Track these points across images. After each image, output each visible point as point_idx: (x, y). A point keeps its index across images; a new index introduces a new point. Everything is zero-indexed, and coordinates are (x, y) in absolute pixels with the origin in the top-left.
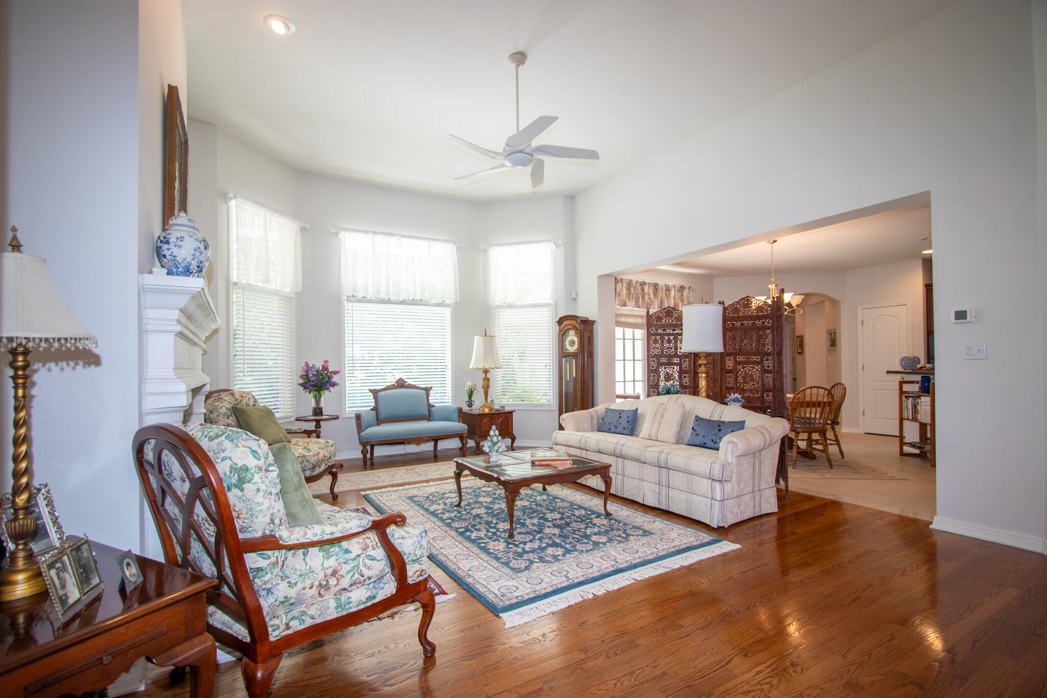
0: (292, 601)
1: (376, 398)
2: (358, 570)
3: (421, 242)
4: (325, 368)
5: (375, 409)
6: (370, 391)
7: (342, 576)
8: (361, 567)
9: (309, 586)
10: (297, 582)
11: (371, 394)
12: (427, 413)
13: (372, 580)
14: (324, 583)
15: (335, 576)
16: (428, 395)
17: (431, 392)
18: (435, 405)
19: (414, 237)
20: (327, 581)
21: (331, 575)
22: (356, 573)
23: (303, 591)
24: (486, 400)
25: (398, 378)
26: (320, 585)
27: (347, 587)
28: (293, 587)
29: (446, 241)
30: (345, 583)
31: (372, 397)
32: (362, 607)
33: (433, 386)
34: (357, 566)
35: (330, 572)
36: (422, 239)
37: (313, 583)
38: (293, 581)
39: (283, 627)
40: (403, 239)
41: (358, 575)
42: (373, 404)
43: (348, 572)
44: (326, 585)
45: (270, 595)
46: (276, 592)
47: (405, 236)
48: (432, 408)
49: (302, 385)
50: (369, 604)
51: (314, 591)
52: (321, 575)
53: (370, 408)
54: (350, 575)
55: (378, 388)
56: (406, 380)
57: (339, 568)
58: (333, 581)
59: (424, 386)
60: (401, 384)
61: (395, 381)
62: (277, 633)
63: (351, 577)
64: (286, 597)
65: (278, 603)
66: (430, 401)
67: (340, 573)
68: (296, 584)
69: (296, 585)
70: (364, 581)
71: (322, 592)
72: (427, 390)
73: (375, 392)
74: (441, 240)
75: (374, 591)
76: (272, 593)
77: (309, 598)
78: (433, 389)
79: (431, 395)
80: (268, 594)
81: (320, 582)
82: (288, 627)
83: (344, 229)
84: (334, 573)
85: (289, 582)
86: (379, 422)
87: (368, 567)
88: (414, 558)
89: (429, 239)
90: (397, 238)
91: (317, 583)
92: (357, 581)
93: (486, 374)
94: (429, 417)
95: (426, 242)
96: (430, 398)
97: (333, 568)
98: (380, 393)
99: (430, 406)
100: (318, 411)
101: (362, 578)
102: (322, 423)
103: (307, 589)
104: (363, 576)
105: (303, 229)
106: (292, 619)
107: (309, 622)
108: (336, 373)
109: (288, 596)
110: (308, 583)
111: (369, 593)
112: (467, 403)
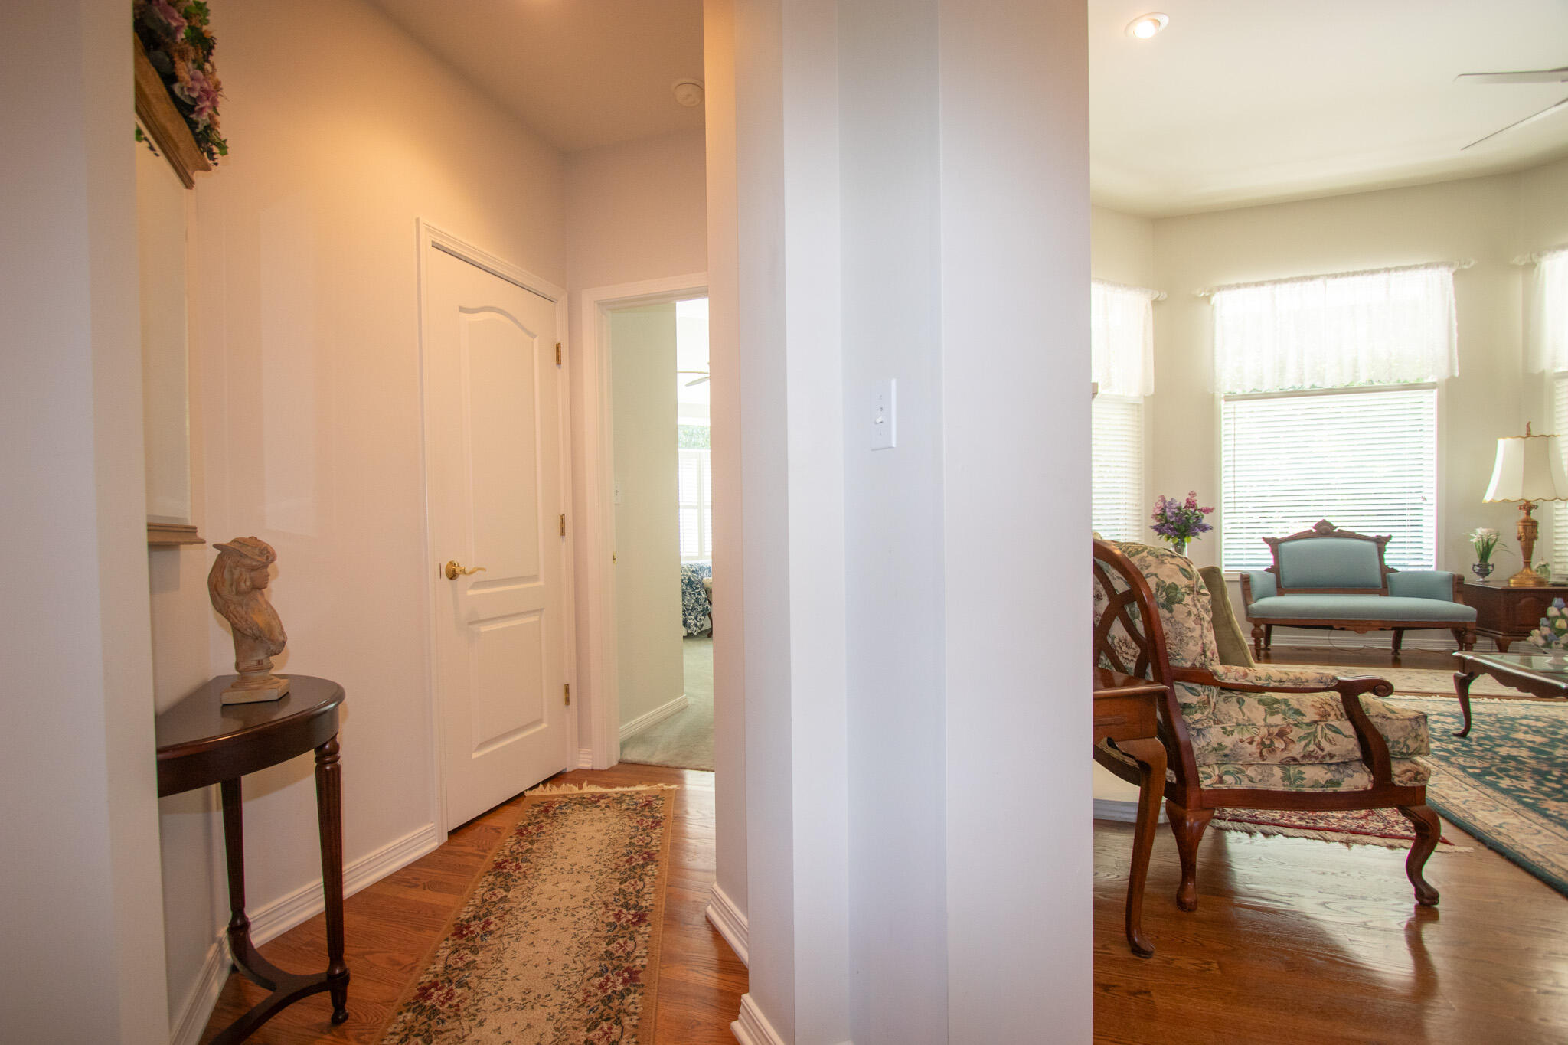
0: (1227, 751)
1: (1275, 552)
2: (1314, 741)
3: (1369, 278)
4: (1191, 504)
5: (1275, 569)
6: (1266, 540)
7: (1293, 741)
8: (1319, 737)
9: (1248, 740)
10: (1233, 731)
11: (1267, 546)
12: (1378, 580)
13: (1335, 760)
14: (1268, 742)
15: (1282, 738)
16: (1381, 551)
17: (1388, 545)
18: (1399, 569)
19: (1355, 274)
20: (1272, 742)
21: (1277, 735)
22: (1312, 742)
23: (1240, 744)
24: (1528, 564)
25: (1320, 519)
26: (1262, 743)
27: (1299, 757)
28: (1228, 735)
29: (1427, 266)
30: (1297, 750)
31: (1269, 551)
32: (1319, 790)
33: (1392, 534)
34: (1314, 735)
35: (1275, 731)
36: (1372, 272)
37: (1253, 738)
38: (1229, 729)
39: (1215, 778)
40: (1330, 282)
41: (1315, 747)
42: (1271, 562)
43: (1301, 739)
44: (1270, 746)
45: (1201, 736)
46: (1208, 736)
47: (1335, 276)
48: (1391, 574)
49: (1155, 528)
50: (1330, 790)
51: (1253, 748)
52: (1264, 731)
53: (1266, 568)
54: (1303, 743)
55: (1279, 536)
56: (1335, 524)
57: (1289, 730)
58: (1279, 744)
59: (1373, 535)
60: (1324, 530)
61: (1313, 524)
62: (1208, 782)
63: (1305, 746)
64: (1220, 744)
65: (1210, 748)
66: (1387, 562)
67: (1290, 736)
68: (1232, 732)
69: (1232, 735)
70: (1323, 757)
71: (1265, 752)
72: (1381, 542)
73: (1274, 544)
74: (1416, 267)
75: (1338, 776)
76: (1204, 735)
77: (1248, 755)
78: (1393, 540)
79: (1388, 551)
80: (1198, 735)
81: (1262, 739)
82: (1221, 781)
83: (1220, 288)
84: (1281, 734)
85: (1223, 728)
86: (1281, 589)
87: (1330, 740)
88: (1405, 750)
89: (1388, 270)
90: (1319, 282)
91: (1257, 739)
92: (1313, 754)
93: (1529, 513)
94: (1383, 589)
95: (1382, 277)
96: (1385, 556)
97: (1279, 727)
98: (1284, 545)
99: (1385, 570)
101: (1320, 752)
103: (1246, 744)
104: (1322, 750)
105: (1156, 303)
106: (1227, 773)
107: (1246, 785)
108: (1207, 511)
109: (1223, 744)
110: (1247, 736)
111: (1329, 776)
112: (1477, 569)
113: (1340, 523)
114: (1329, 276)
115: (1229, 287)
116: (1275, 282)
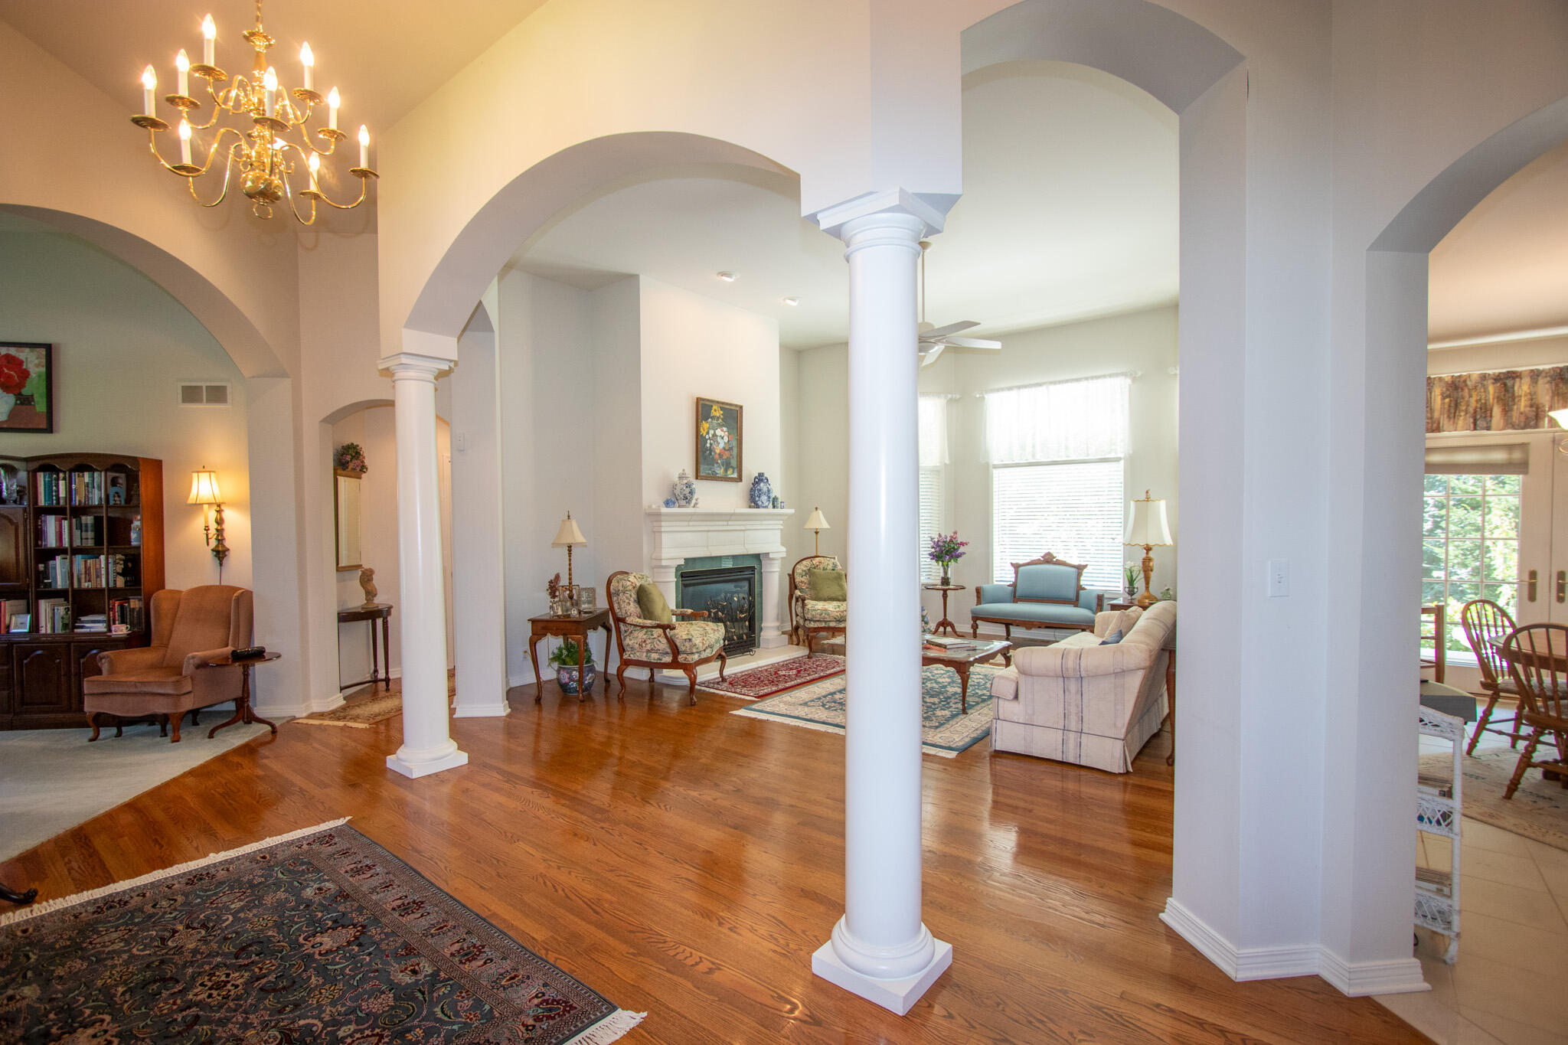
1: (1016, 573)
4: (953, 539)
5: (1014, 585)
6: (1013, 564)
11: (1013, 569)
12: (1074, 595)
16: (1079, 575)
17: (1085, 571)
18: (1088, 588)
19: (1067, 381)
24: (1147, 588)
25: (1047, 551)
29: (1111, 376)
31: (1014, 572)
33: (1088, 563)
34: (652, 642)
36: (1078, 380)
40: (1052, 387)
41: (654, 646)
42: (1013, 580)
43: (649, 643)
47: (1055, 383)
48: (1081, 592)
50: (658, 661)
51: (638, 646)
52: (641, 641)
53: (1008, 583)
55: (1021, 562)
56: (1055, 555)
58: (644, 645)
59: (1077, 563)
60: (1048, 559)
61: (1042, 555)
62: (626, 657)
63: (651, 646)
66: (1082, 583)
67: (646, 642)
68: (632, 640)
72: (1080, 569)
73: (1016, 566)
74: (1104, 376)
78: (1088, 567)
79: (1084, 574)
83: (993, 391)
86: (1016, 598)
89: (1087, 379)
90: (1044, 388)
93: (1147, 553)
94: (1075, 602)
96: (1082, 578)
98: (1021, 568)
99: (1080, 588)
100: (945, 581)
102: (948, 592)
105: (950, 401)
108: (962, 544)
112: (1127, 590)
113: (1060, 556)
114: (1051, 383)
115: (998, 390)
116: (1019, 387)
